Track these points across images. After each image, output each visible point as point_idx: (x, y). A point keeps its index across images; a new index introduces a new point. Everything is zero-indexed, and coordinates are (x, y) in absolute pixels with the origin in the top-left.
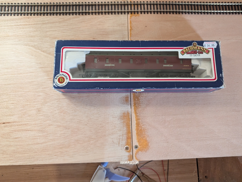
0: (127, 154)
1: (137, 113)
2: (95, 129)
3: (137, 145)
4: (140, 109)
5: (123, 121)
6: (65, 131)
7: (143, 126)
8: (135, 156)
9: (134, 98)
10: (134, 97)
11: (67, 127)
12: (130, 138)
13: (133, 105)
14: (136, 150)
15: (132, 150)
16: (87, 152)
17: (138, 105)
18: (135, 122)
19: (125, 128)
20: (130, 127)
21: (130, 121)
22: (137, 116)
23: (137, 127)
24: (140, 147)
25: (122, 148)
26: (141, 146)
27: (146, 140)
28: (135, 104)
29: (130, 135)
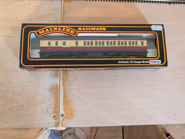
0: (54, 121)
1: (65, 86)
3: (63, 114)
4: (67, 83)
5: (52, 93)
7: (69, 98)
8: (61, 123)
9: (63, 73)
12: (57, 107)
13: (61, 78)
14: (62, 118)
15: (58, 118)
17: (66, 79)
18: (63, 93)
19: (53, 99)
20: (58, 98)
21: (58, 93)
22: (64, 89)
23: (64, 98)
24: (66, 116)
25: (50, 116)
26: (66, 114)
27: (71, 110)
28: (63, 78)
29: (58, 105)
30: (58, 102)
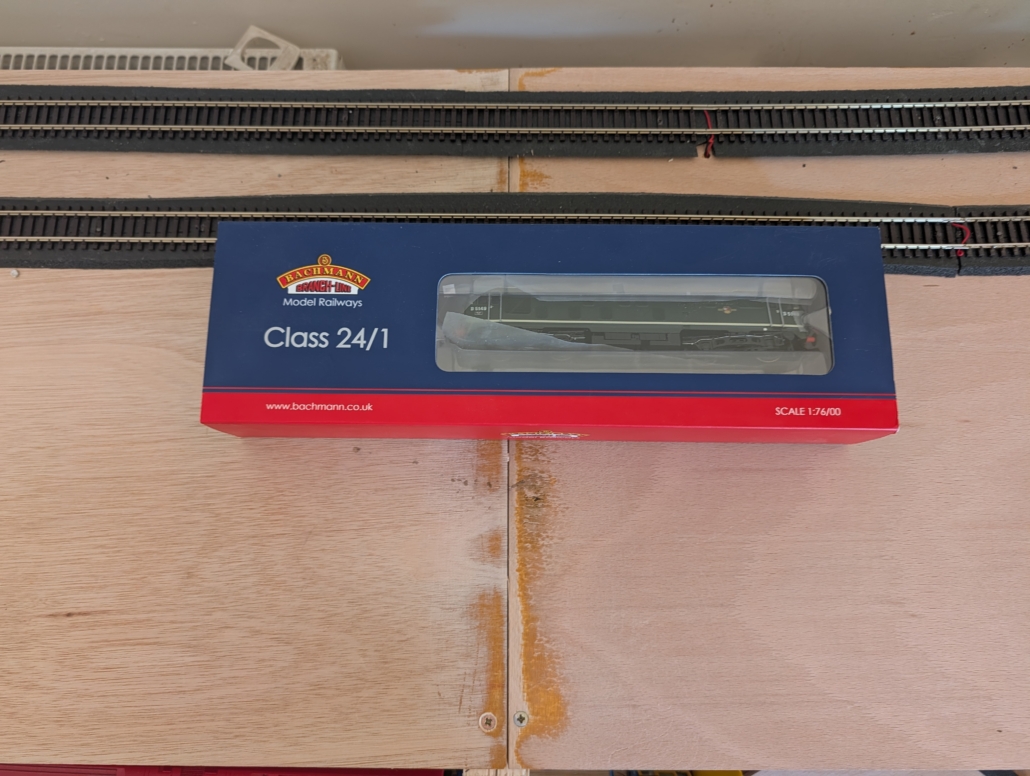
0: (488, 742)
1: (530, 597)
2: (380, 648)
3: (523, 713)
4: (538, 583)
5: (477, 624)
6: (275, 649)
7: (547, 645)
8: (516, 752)
9: (520, 542)
10: (520, 537)
11: (284, 636)
12: (498, 685)
13: (514, 565)
14: (519, 729)
15: (505, 730)
16: (348, 727)
17: (534, 567)
18: (522, 628)
19: (483, 651)
20: (500, 647)
21: (502, 625)
22: (527, 608)
23: (526, 645)
24: (535, 721)
25: (471, 718)
26: (537, 714)
27: (557, 696)
28: (523, 563)
29: (503, 676)
30: (503, 663)
